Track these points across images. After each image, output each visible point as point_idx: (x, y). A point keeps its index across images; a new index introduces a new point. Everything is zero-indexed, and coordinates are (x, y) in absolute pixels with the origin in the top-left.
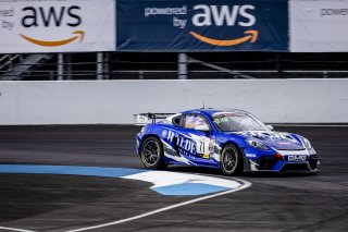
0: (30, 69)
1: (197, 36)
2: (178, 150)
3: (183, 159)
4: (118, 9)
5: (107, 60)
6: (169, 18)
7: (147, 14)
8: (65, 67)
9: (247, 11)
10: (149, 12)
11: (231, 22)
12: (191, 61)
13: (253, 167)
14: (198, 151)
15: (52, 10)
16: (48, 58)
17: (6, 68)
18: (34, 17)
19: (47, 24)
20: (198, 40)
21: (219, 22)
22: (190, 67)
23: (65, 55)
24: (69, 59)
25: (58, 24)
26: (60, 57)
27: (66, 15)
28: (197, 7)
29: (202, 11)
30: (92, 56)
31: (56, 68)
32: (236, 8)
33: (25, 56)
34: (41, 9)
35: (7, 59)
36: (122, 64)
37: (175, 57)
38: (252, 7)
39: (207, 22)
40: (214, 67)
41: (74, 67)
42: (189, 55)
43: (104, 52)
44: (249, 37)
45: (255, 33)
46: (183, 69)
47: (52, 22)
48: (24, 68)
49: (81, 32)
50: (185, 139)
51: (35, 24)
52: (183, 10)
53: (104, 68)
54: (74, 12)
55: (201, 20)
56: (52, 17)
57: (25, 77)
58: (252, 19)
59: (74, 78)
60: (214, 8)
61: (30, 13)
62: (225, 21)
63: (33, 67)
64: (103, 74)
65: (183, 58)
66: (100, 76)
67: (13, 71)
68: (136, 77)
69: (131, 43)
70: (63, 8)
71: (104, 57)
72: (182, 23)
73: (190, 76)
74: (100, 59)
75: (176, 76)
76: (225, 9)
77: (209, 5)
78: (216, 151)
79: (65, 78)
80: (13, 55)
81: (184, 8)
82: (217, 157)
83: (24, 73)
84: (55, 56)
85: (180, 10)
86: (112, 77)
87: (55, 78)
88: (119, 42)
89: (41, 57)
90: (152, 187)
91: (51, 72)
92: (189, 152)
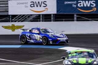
0: (33, 19)
1: (79, 9)
2: (31, 39)
3: (32, 41)
4: (57, 2)
5: (54, 16)
6: (71, 4)
7: (65, 3)
8: (42, 18)
9: (93, 2)
10: (66, 3)
11: (89, 6)
12: (78, 16)
13: (51, 43)
14: (36, 39)
15: (39, 2)
16: (38, 16)
17: (26, 18)
18: (34, 4)
19: (37, 6)
20: (79, 10)
21: (85, 6)
22: (77, 18)
23: (43, 15)
24: (44, 16)
25: (40, 6)
26: (41, 15)
27: (42, 4)
28: (79, 1)
29: (80, 2)
30: (50, 15)
31: (40, 18)
32: (90, 1)
33: (31, 15)
34: (36, 2)
35: (26, 16)
36: (58, 17)
37: (73, 15)
38: (94, 1)
39: (82, 6)
40: (84, 18)
41: (45, 18)
42: (77, 15)
43: (53, 14)
44: (94, 10)
45: (95, 8)
46: (75, 18)
47: (39, 6)
48: (31, 18)
49: (47, 9)
50: (33, 35)
51: (34, 6)
52: (75, 2)
53: (53, 18)
54: (45, 3)
55: (80, 5)
56: (39, 4)
57: (31, 21)
58: (95, 5)
59: (45, 21)
60: (84, 2)
61: (33, 3)
62: (87, 5)
63: (34, 18)
64: (53, 20)
65: (75, 16)
66: (52, 21)
67: (28, 19)
68: (62, 21)
69: (61, 12)
70: (42, 2)
71: (53, 15)
72: (75, 6)
73: (77, 21)
74: (52, 16)
75: (73, 21)
76: (87, 2)
77: (82, 1)
78: (41, 39)
79: (42, 21)
80: (28, 15)
81: (76, 2)
82: (41, 40)
83: (31, 20)
84: (40, 15)
85: (74, 2)
86: (56, 21)
87: (40, 21)
88: (57, 11)
89: (36, 15)
90: (67, 51)
91: (39, 19)
92: (34, 39)
